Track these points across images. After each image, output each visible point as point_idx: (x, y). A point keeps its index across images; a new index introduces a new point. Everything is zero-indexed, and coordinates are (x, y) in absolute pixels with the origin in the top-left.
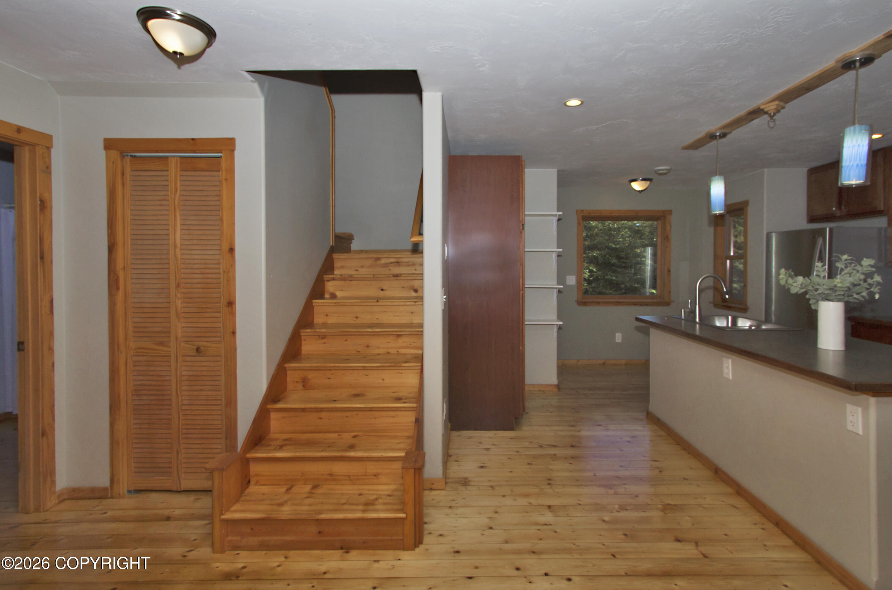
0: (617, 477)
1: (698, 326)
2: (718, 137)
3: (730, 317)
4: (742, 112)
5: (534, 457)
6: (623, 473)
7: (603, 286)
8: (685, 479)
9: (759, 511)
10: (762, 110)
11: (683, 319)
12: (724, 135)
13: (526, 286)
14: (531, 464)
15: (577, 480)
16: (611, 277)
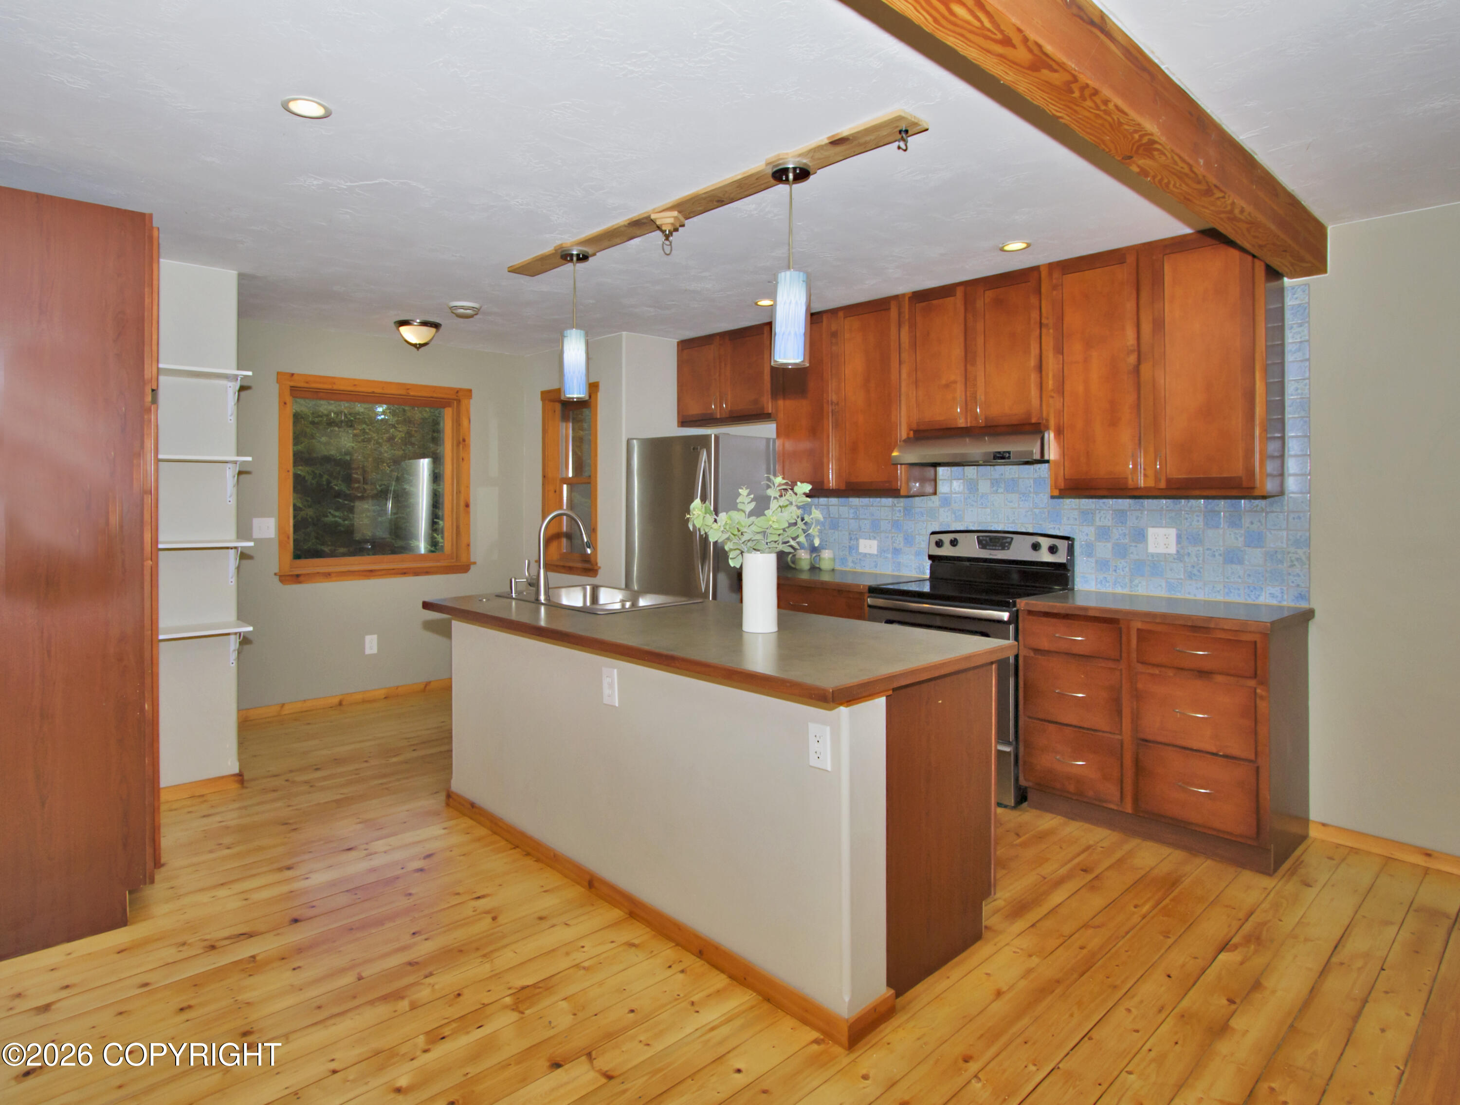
0: (410, 964)
1: (543, 609)
2: (575, 259)
3: (588, 588)
4: (620, 220)
5: (195, 985)
6: (424, 949)
7: (317, 538)
8: (541, 918)
9: (669, 938)
10: (653, 221)
11: (514, 599)
12: (583, 258)
13: (161, 546)
14: (190, 1007)
15: (319, 1007)
16: (333, 519)
